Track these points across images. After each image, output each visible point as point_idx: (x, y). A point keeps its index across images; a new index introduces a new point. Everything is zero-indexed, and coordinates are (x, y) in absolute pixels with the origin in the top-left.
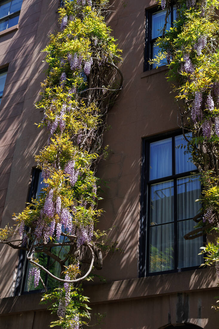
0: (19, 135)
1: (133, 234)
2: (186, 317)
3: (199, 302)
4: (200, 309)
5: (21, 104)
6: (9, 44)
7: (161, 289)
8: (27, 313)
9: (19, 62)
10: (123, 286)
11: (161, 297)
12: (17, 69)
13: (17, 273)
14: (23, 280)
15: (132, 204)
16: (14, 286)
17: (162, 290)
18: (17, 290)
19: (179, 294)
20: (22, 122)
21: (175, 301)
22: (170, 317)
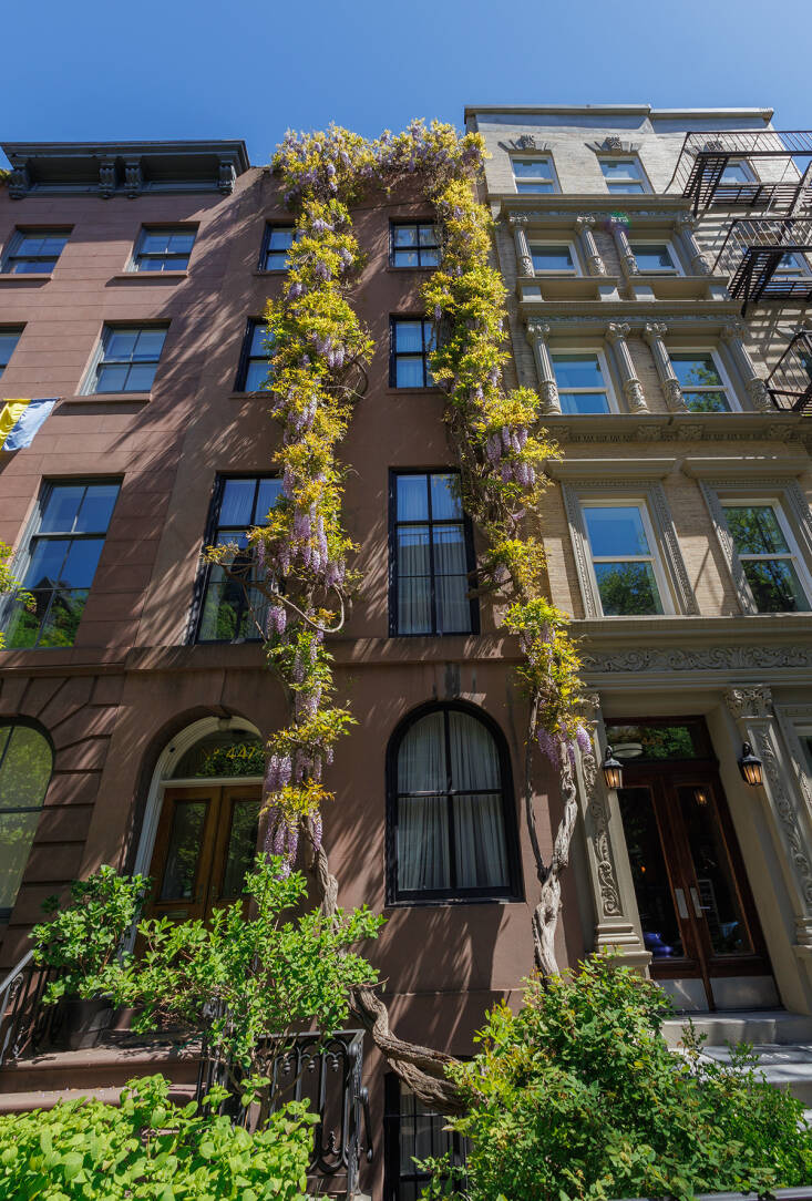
0: (193, 422)
1: (381, 582)
2: (457, 690)
3: (474, 673)
4: (474, 683)
5: (195, 379)
6: (173, 292)
7: (426, 653)
8: (212, 671)
9: (193, 319)
10: (372, 646)
11: (422, 665)
12: (189, 330)
13: (191, 615)
14: (198, 623)
15: (378, 545)
16: (185, 632)
17: (430, 653)
18: (190, 636)
19: (448, 663)
20: (197, 406)
21: (442, 670)
22: (435, 690)
